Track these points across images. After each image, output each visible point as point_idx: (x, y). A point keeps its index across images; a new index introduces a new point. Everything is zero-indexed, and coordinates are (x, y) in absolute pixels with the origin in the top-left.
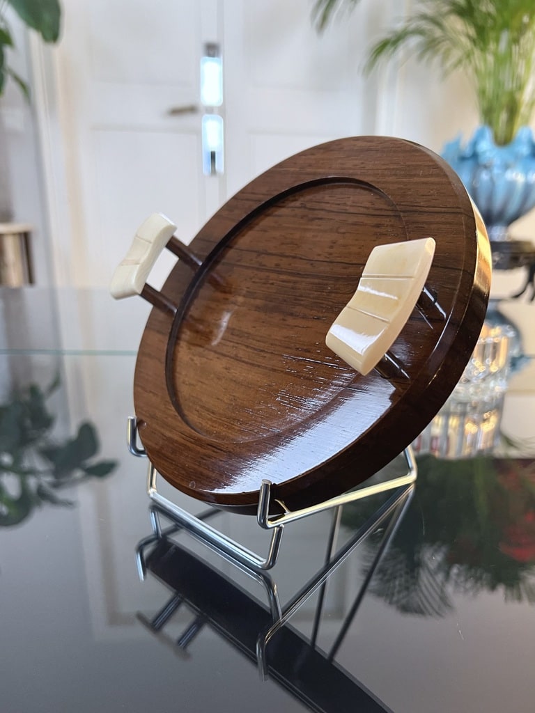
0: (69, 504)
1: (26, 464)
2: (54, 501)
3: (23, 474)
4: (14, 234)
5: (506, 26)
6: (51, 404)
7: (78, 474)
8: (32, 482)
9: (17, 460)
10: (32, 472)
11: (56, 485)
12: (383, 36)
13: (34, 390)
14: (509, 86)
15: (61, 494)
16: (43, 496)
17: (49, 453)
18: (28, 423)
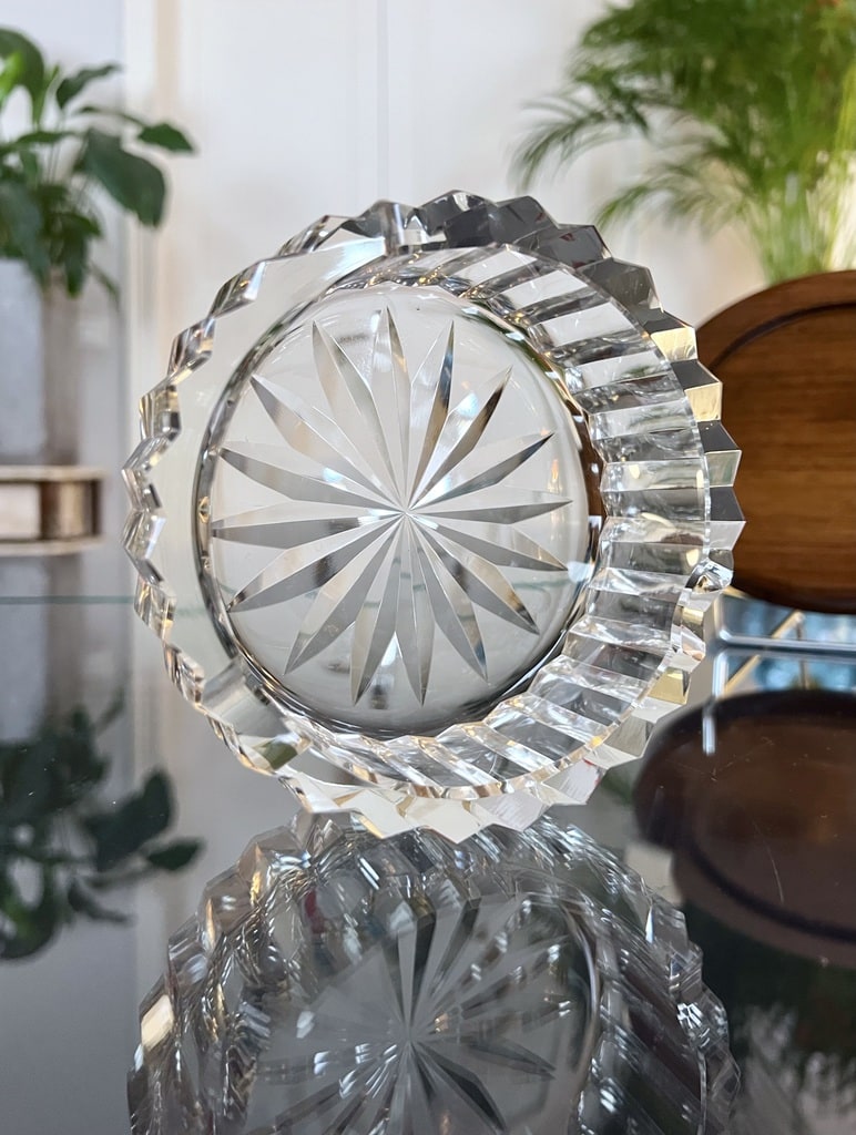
0: (119, 920)
1: (55, 844)
2: (95, 914)
3: (48, 862)
4: (76, 483)
5: (793, 167)
6: (103, 743)
7: (138, 863)
8: (62, 877)
9: (41, 836)
10: (62, 859)
11: (99, 885)
12: (612, 195)
13: (79, 720)
14: (807, 248)
15: (108, 901)
16: (78, 904)
17: (94, 827)
18: (65, 771)
